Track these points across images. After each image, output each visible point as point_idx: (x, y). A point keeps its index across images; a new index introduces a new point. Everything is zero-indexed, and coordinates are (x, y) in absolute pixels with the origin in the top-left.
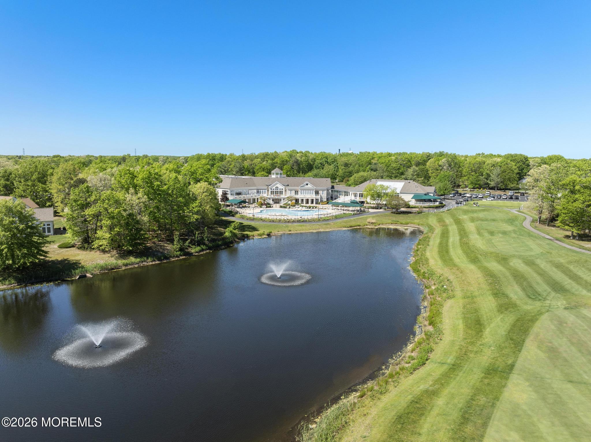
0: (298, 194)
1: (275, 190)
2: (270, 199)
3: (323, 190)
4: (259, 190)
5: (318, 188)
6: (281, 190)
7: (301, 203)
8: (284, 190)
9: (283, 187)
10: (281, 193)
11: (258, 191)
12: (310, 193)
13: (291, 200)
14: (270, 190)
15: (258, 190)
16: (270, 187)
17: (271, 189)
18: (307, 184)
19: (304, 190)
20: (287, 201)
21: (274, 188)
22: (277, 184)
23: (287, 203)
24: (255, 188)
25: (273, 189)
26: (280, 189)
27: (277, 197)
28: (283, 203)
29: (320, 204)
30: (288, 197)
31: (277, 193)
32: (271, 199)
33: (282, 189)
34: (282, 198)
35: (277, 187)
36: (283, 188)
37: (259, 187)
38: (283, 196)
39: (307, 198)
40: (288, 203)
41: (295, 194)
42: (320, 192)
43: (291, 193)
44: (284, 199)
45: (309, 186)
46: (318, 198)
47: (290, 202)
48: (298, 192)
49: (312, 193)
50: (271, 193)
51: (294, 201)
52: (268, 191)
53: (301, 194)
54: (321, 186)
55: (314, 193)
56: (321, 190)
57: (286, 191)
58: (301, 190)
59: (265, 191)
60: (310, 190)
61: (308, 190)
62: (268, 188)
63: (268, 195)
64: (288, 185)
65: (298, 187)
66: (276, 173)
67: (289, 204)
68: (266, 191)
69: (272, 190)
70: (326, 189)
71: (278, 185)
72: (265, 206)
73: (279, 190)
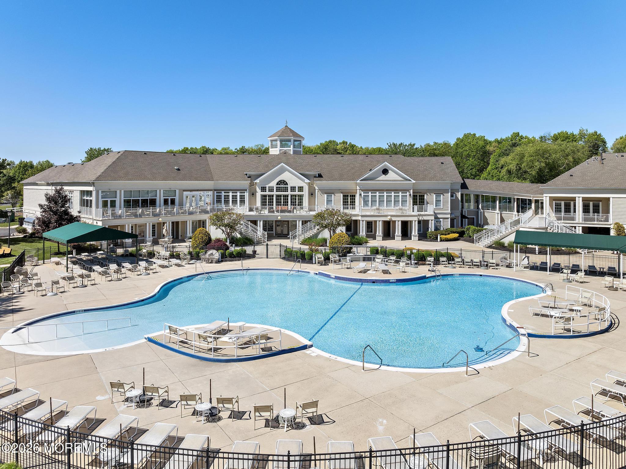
0: (353, 203)
1: (275, 193)
2: (255, 222)
3: (439, 192)
4: (223, 194)
5: (424, 185)
6: (297, 193)
7: (368, 236)
8: (306, 193)
9: (304, 183)
10: (297, 201)
11: (219, 197)
12: (396, 202)
13: (332, 227)
14: (259, 193)
15: (219, 191)
16: (257, 181)
17: (263, 189)
18: (385, 172)
19: (374, 191)
20: (315, 231)
21: (273, 184)
22: (282, 171)
23: (316, 235)
24: (209, 184)
25: (271, 190)
26: (293, 189)
27: (279, 216)
28: (302, 238)
29: (436, 239)
30: (320, 216)
31: (282, 200)
32: (261, 224)
33: (301, 189)
34: (300, 217)
35: (283, 182)
36: (301, 184)
37: (223, 184)
38: (304, 212)
39: (387, 219)
40: (320, 237)
41: (345, 203)
42: (430, 198)
43: (329, 201)
44: (304, 222)
45: (391, 175)
46: (426, 218)
47: (326, 234)
48: (353, 197)
49: (404, 202)
50: (263, 203)
51: (341, 230)
52: (253, 194)
53: (366, 203)
54: (431, 179)
55: (410, 200)
56: (430, 191)
57: (312, 194)
58: (366, 191)
59: (242, 197)
60: (396, 191)
61: (389, 191)
62: (252, 185)
63: (251, 210)
64: (320, 176)
65: (353, 180)
66: (281, 141)
67: (325, 240)
68: (247, 195)
69: (267, 193)
70: (448, 187)
71: (285, 176)
72: (216, 255)
73: (289, 193)
